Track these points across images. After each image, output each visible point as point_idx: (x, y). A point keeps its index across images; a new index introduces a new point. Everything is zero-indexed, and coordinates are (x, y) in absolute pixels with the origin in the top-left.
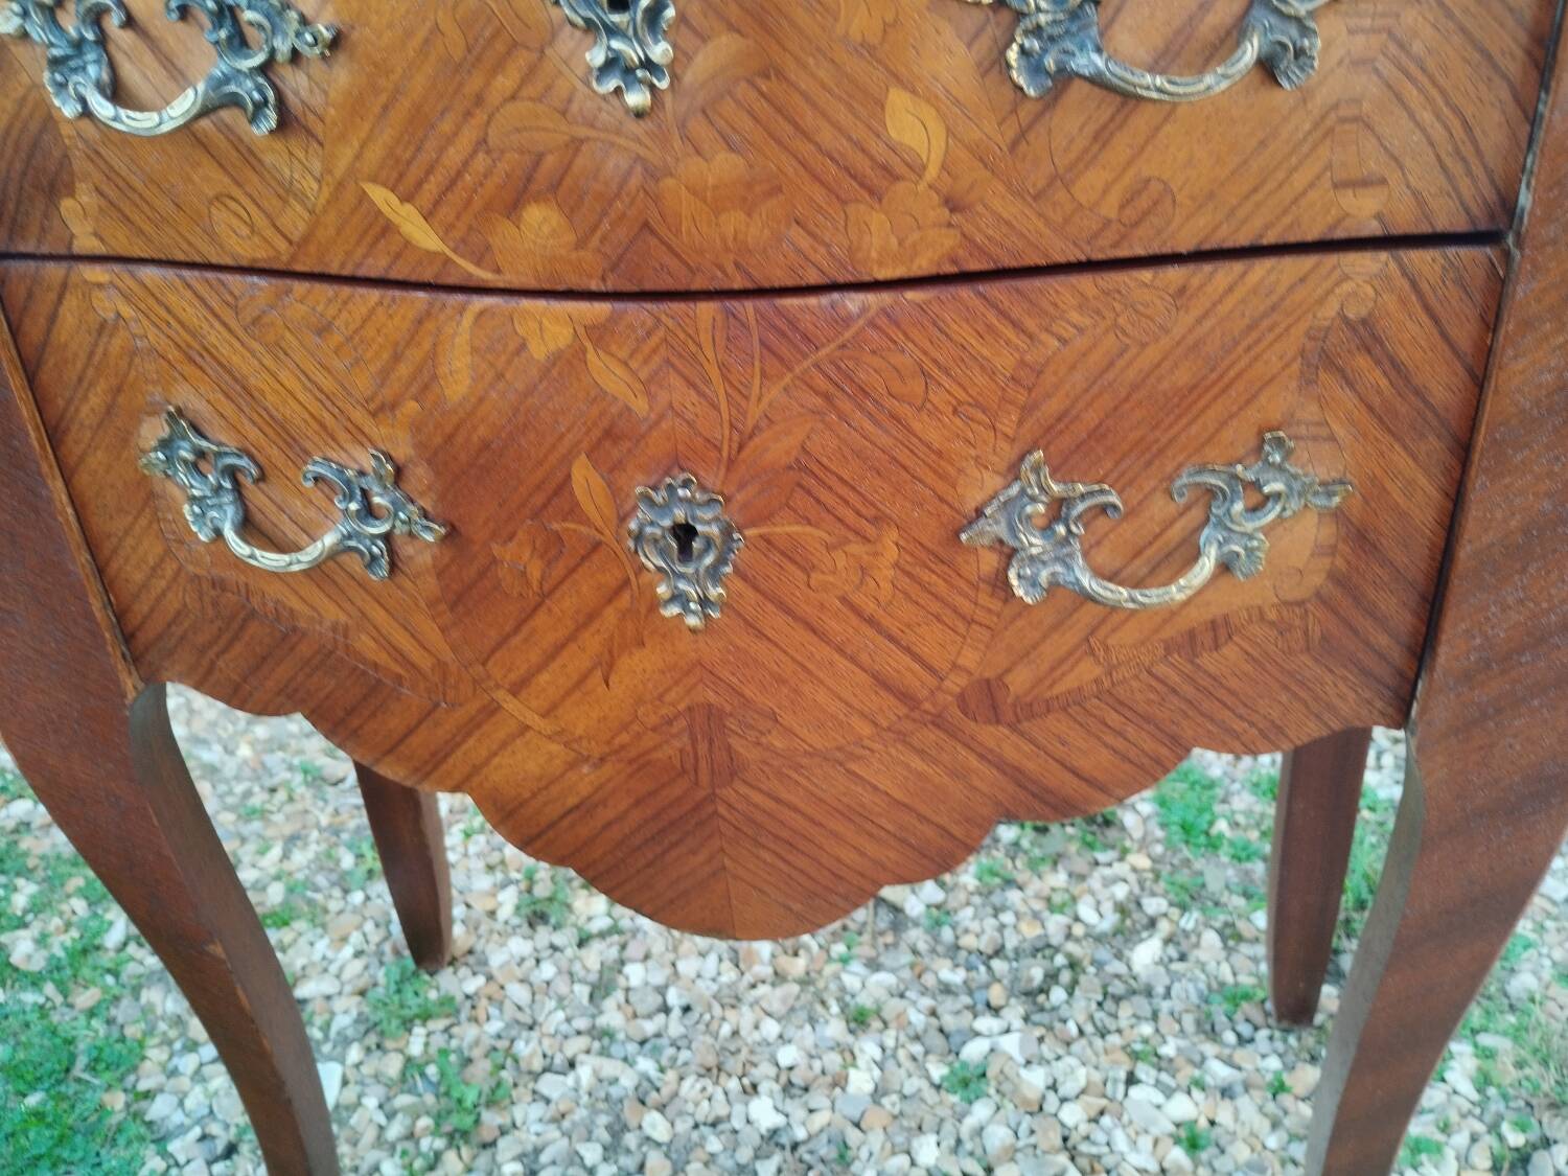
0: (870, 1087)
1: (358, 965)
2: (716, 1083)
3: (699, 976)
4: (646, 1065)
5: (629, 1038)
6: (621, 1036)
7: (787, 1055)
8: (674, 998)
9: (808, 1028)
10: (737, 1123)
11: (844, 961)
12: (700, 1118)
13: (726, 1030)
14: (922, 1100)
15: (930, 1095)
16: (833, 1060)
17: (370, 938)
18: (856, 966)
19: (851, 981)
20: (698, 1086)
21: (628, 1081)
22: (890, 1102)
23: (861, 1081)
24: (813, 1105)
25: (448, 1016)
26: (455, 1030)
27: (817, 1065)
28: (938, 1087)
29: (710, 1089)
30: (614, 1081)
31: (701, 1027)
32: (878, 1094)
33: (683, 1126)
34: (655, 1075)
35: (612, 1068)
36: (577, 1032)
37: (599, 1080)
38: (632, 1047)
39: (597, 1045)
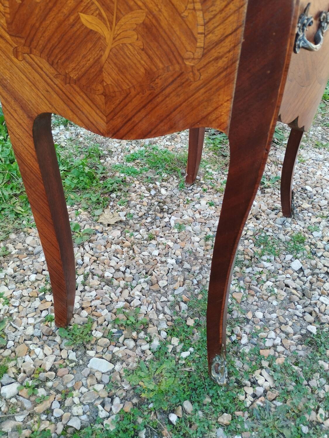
0: (172, 243)
1: (46, 348)
3: (117, 263)
4: (142, 280)
5: (131, 282)
6: (129, 283)
7: (156, 253)
8: (123, 269)
9: (148, 248)
10: (172, 267)
11: (132, 235)
12: (165, 274)
13: (141, 262)
16: (161, 247)
17: (35, 343)
18: (135, 234)
19: (139, 236)
20: (156, 271)
21: (145, 286)
22: (179, 241)
24: (173, 253)
25: (92, 323)
26: (100, 322)
27: (161, 249)
28: (179, 232)
29: (158, 269)
30: (143, 288)
31: (136, 266)
32: (176, 242)
33: (166, 278)
34: (146, 279)
35: (139, 287)
36: (121, 292)
37: (141, 292)
38: (134, 281)
39: (129, 288)
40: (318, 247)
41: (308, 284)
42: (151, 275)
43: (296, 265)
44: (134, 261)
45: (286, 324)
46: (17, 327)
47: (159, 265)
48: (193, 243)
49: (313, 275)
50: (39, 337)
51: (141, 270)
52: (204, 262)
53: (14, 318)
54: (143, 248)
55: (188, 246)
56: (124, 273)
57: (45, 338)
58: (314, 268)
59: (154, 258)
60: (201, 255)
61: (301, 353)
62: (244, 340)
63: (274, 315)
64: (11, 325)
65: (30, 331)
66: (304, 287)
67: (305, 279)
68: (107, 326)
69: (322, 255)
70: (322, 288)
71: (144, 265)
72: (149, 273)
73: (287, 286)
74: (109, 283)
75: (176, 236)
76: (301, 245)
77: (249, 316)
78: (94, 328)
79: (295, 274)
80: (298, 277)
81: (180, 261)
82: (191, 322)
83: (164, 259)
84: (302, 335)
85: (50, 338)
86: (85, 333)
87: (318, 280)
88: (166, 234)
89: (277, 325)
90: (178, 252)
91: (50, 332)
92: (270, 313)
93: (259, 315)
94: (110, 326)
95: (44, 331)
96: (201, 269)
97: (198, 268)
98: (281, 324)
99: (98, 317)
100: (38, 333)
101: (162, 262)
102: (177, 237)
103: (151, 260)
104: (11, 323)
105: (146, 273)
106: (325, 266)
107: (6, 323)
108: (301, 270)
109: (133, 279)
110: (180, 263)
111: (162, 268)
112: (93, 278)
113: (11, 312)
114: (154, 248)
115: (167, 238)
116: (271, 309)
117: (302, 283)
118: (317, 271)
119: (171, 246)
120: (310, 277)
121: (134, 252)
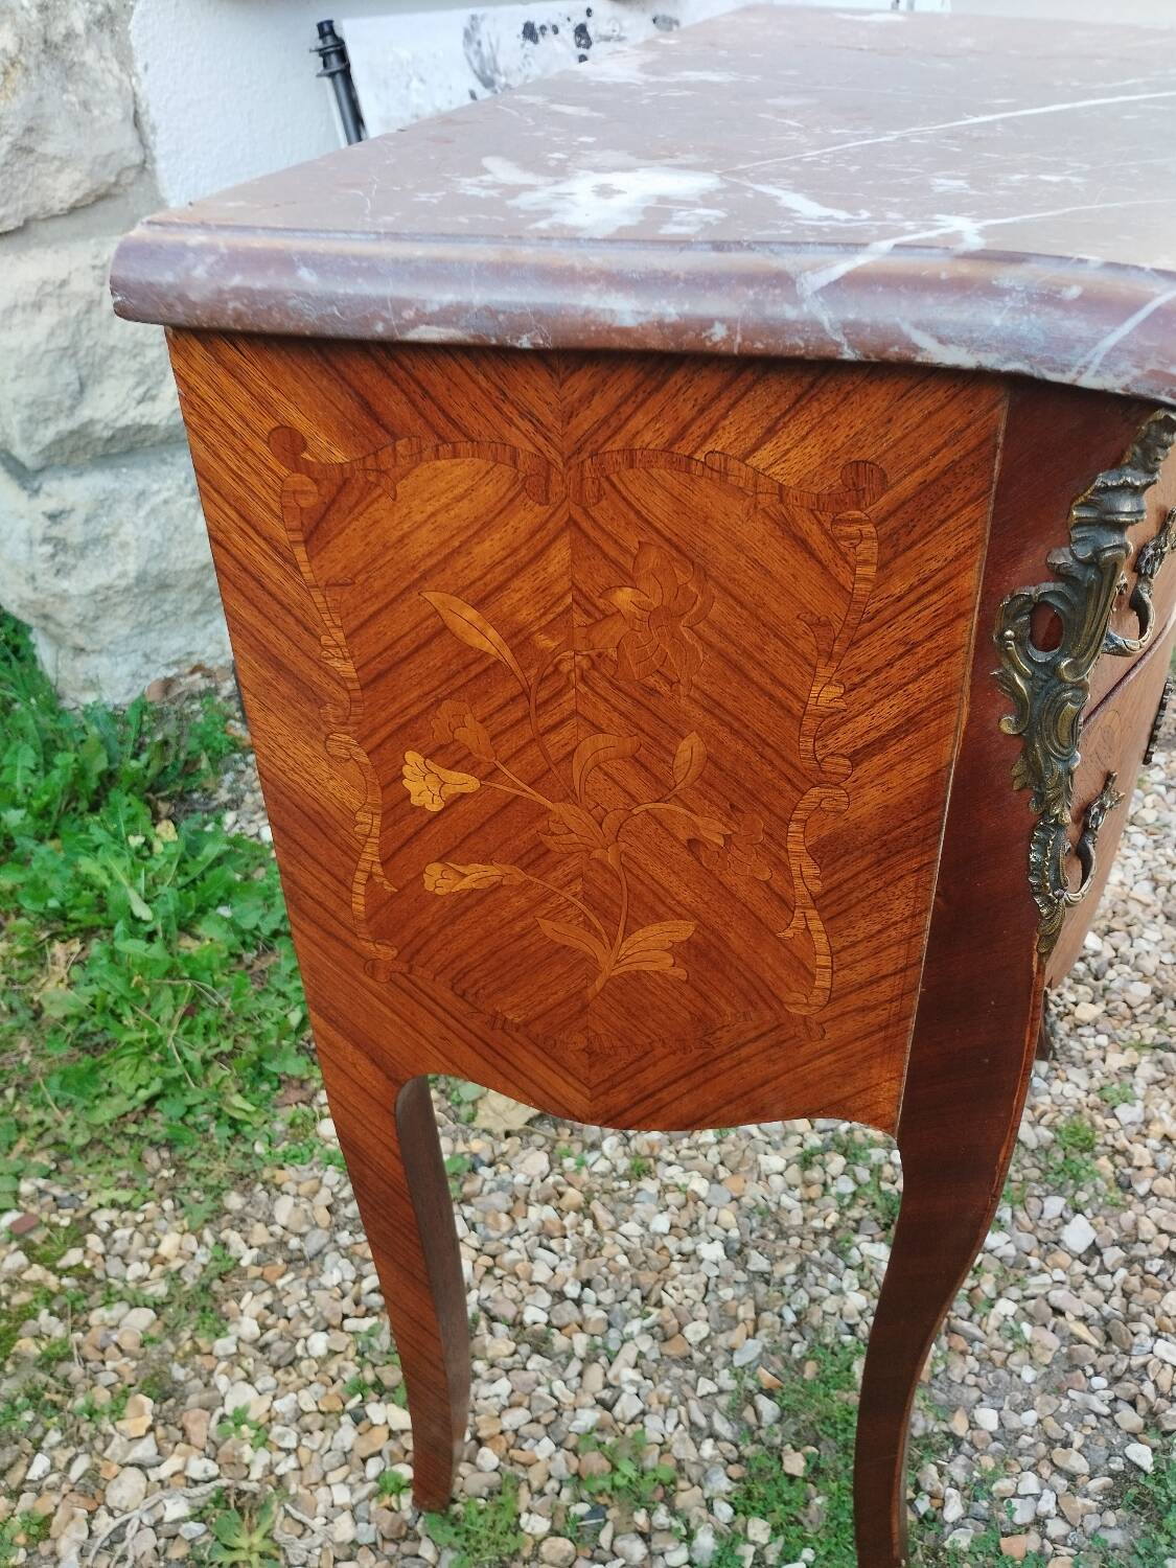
0: (705, 1183)
2: (674, 1277)
3: (553, 1270)
4: (634, 1326)
5: (603, 1335)
6: (599, 1340)
7: (661, 1223)
8: (572, 1290)
9: (636, 1206)
10: (714, 1272)
11: (582, 1163)
12: (699, 1298)
13: (623, 1260)
14: (730, 1153)
15: (725, 1148)
16: (673, 1198)
18: (591, 1157)
19: (602, 1166)
20: (671, 1291)
21: (645, 1344)
22: (723, 1173)
23: (700, 1186)
24: (713, 1219)
25: (516, 1489)
26: (535, 1485)
27: (673, 1209)
28: (719, 1142)
29: (676, 1284)
30: (641, 1355)
31: (611, 1277)
32: (714, 1179)
33: (703, 1312)
34: (648, 1322)
35: (629, 1353)
36: (580, 1375)
37: (636, 1366)
38: (613, 1333)
39: (603, 1360)
40: (1136, 1163)
41: (1117, 1301)
42: (659, 1304)
43: (1078, 1234)
44: (601, 1261)
45: (1067, 1444)
46: (305, 1519)
47: (676, 1267)
48: (767, 1176)
49: (1129, 1263)
50: (373, 1547)
51: (627, 1287)
52: (808, 1244)
53: (293, 1488)
54: (621, 1207)
55: (754, 1192)
56: (578, 1302)
57: (390, 1548)
58: (1130, 1239)
59: (659, 1245)
60: (796, 1219)
61: (1115, 1537)
62: (953, 1511)
63: (1030, 1417)
64: (287, 1514)
65: (344, 1529)
66: (1107, 1309)
67: (1105, 1281)
68: (558, 1494)
69: (1151, 1192)
70: (1158, 1311)
71: (634, 1271)
72: (653, 1299)
73: (1058, 1312)
74: (540, 1345)
75: (714, 1155)
76: (1087, 1156)
77: (959, 1425)
78: (522, 1507)
79: (1079, 1267)
80: (1087, 1275)
81: (737, 1246)
82: (795, 1464)
83: (687, 1245)
84: (1112, 1475)
85: (406, 1547)
86: (500, 1527)
87: (1145, 1283)
88: (684, 1152)
89: (1042, 1448)
90: (728, 1216)
91: (400, 1528)
92: (1018, 1409)
93: (988, 1418)
94: (566, 1493)
95: (385, 1526)
96: (801, 1270)
97: (792, 1267)
98: (1051, 1442)
99: (526, 1466)
100: (367, 1534)
101: (686, 1257)
102: (716, 1160)
103: (652, 1253)
104: (288, 1506)
105: (644, 1298)
106: (1161, 1231)
107: (274, 1507)
108: (1095, 1250)
109: (610, 1325)
110: (736, 1253)
111: (687, 1277)
112: (491, 1332)
113: (279, 1471)
114: (654, 1208)
115: (688, 1164)
116: (1019, 1397)
117: (1099, 1297)
118: (1140, 1250)
119: (703, 1194)
120: (1122, 1273)
121: (596, 1226)
